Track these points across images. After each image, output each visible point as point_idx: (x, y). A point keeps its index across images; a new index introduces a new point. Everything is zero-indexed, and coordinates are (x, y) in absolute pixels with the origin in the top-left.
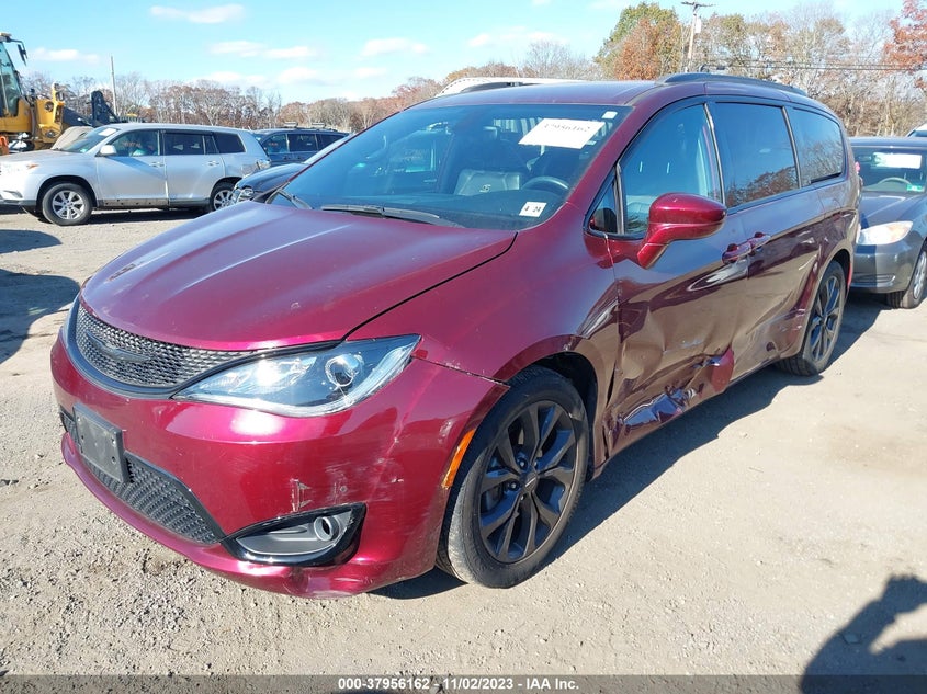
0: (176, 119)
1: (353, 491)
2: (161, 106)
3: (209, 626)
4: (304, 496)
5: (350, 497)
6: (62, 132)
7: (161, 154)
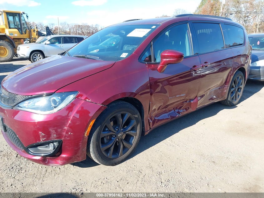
0: (76, 34)
1: (58, 136)
2: (72, 31)
3: (27, 173)
4: (43, 137)
5: (57, 138)
6: (38, 38)
7: (62, 43)
